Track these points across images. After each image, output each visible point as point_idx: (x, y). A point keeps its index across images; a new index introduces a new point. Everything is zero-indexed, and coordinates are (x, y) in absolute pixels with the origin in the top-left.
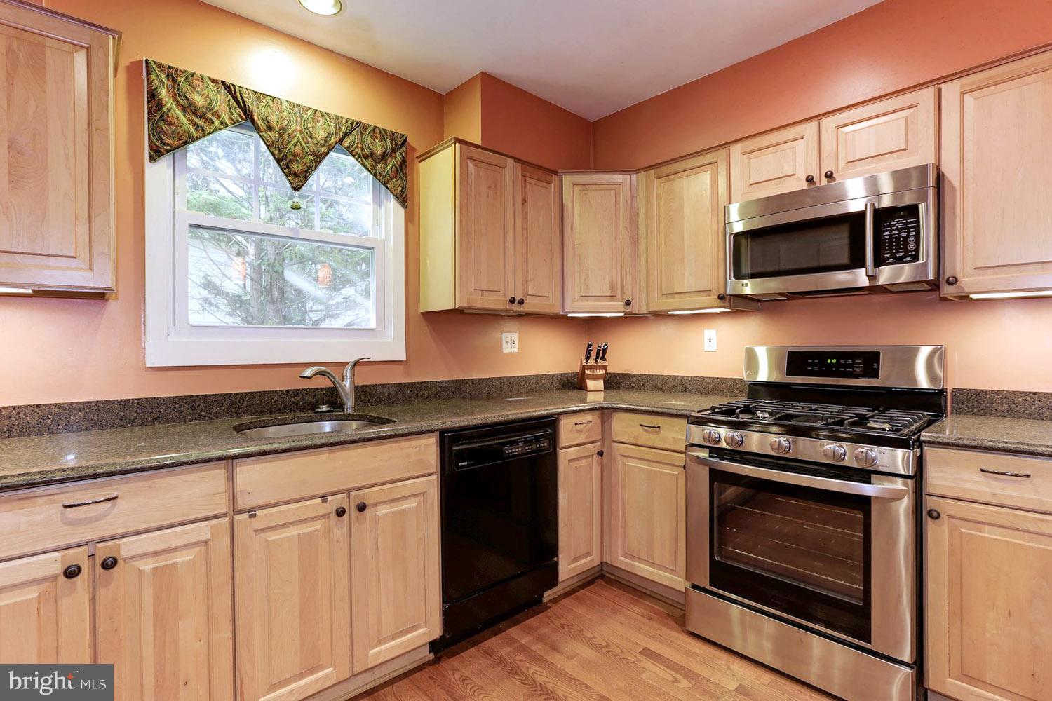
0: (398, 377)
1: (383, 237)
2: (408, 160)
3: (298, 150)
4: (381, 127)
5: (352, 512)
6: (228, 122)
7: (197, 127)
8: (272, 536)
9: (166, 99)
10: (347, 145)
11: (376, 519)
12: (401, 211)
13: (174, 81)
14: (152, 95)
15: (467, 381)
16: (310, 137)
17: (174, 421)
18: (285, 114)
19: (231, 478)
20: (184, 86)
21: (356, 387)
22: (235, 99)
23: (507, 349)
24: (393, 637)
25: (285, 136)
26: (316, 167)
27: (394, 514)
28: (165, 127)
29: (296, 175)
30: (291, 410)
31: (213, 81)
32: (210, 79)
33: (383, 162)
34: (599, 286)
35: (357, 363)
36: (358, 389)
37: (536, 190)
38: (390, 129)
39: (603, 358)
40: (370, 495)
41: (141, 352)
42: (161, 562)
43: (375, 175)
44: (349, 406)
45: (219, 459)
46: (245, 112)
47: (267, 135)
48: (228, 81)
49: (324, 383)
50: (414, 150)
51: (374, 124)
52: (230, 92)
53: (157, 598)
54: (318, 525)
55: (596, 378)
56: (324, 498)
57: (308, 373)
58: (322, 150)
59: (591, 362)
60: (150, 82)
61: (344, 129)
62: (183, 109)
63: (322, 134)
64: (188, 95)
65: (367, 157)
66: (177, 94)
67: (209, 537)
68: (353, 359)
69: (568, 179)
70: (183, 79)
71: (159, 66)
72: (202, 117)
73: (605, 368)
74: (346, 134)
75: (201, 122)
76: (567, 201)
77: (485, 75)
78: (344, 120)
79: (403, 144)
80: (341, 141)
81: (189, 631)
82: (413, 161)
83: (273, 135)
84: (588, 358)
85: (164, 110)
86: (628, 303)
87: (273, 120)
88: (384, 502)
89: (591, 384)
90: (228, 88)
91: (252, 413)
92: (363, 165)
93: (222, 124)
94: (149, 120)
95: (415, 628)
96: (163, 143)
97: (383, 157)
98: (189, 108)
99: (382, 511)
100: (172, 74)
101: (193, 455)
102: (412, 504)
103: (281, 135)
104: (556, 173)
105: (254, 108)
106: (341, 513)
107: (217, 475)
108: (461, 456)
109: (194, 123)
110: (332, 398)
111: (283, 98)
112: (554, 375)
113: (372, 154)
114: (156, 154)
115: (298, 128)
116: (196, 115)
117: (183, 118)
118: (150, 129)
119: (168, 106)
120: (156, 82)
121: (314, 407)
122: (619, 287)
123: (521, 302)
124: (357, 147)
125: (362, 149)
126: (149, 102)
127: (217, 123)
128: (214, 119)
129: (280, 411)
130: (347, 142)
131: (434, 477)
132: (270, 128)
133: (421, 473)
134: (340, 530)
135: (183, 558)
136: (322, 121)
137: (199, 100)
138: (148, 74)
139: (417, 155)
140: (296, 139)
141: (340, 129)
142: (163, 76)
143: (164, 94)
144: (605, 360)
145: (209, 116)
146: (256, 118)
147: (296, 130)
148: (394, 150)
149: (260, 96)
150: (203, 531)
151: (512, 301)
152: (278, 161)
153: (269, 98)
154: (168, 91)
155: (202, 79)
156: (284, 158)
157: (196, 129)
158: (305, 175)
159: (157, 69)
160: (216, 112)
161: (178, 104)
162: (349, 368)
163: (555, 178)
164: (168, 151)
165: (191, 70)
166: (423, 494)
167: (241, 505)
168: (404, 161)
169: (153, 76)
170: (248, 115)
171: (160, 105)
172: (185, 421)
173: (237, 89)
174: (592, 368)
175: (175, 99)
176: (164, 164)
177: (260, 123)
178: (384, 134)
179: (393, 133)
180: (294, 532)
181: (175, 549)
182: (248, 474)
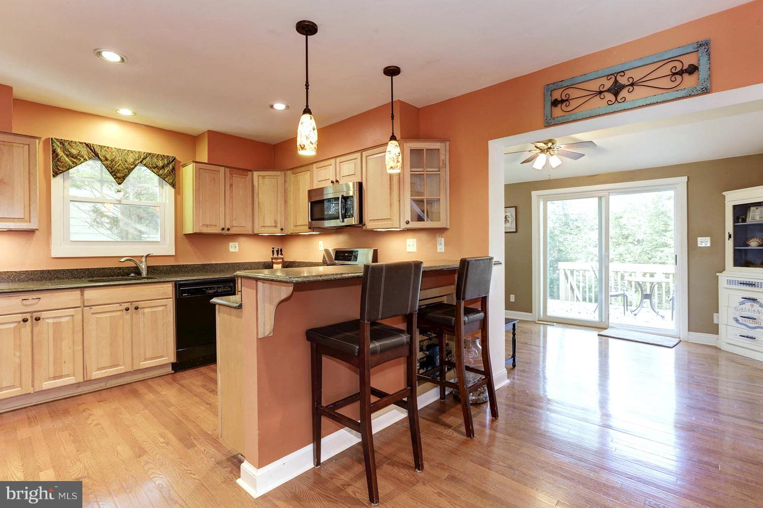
0: (172, 262)
1: (164, 202)
2: (176, 168)
3: (120, 168)
4: (162, 154)
5: (132, 309)
6: (87, 159)
7: (73, 162)
8: (98, 316)
9: (60, 153)
10: (144, 163)
11: (144, 313)
12: (173, 190)
13: (63, 145)
14: (54, 151)
15: (209, 265)
16: (126, 162)
17: (64, 279)
18: (114, 153)
19: (82, 295)
20: (68, 147)
21: (147, 266)
22: (91, 149)
23: (232, 250)
24: (152, 359)
25: (114, 162)
26: (129, 174)
27: (152, 312)
28: (59, 163)
29: (119, 178)
30: (117, 276)
31: (80, 143)
32: (79, 142)
33: (163, 170)
34: (269, 222)
35: (147, 256)
36: (148, 267)
37: (238, 180)
38: (166, 154)
39: (281, 254)
40: (140, 304)
41: (49, 251)
42: (55, 320)
43: (159, 175)
44: (144, 274)
45: (77, 288)
46: (95, 154)
47: (105, 162)
48: (87, 142)
49: (131, 264)
50: (180, 162)
51: (158, 153)
52: (88, 146)
53: (54, 332)
54: (118, 313)
55: (278, 263)
56: (120, 304)
57: (123, 260)
58: (132, 167)
59: (275, 256)
60: (53, 146)
61: (142, 157)
62: (67, 156)
63: (132, 160)
64: (69, 150)
65: (154, 168)
66: (65, 150)
67: (73, 314)
68: (145, 255)
69: (256, 174)
70: (67, 144)
71: (57, 139)
72: (76, 158)
73: (282, 259)
74: (144, 159)
75: (75, 160)
76: (256, 183)
77: (209, 131)
78: (143, 153)
79: (173, 161)
80: (141, 162)
81: (66, 345)
82: (179, 168)
83: (108, 162)
84: (273, 254)
85: (59, 157)
86: (282, 229)
87: (108, 156)
88: (148, 307)
89: (275, 266)
90: (87, 145)
91: (99, 277)
92: (153, 171)
93: (84, 160)
94: (53, 161)
95: (162, 357)
96: (59, 170)
97: (163, 167)
98: (70, 155)
99: (146, 310)
100: (62, 142)
101: (68, 286)
102: (161, 309)
103: (112, 162)
104: (251, 171)
105: (99, 152)
106: (127, 309)
107: (77, 293)
108: (184, 292)
109: (72, 161)
110: (137, 270)
111: (113, 147)
112: (260, 262)
113: (157, 166)
114: (56, 174)
115: (120, 159)
116: (73, 158)
117: (67, 159)
118: (53, 165)
119: (61, 155)
120: (56, 146)
121: (128, 274)
122: (279, 222)
123: (228, 229)
124: (149, 164)
125: (152, 164)
126: (52, 154)
127: (82, 160)
128: (81, 158)
129: (112, 276)
130: (144, 162)
131: (172, 299)
132: (107, 160)
133: (165, 297)
134: (127, 316)
135: (64, 320)
136: (131, 155)
137: (74, 152)
138: (52, 143)
139: (181, 164)
140: (119, 164)
141: (141, 157)
142: (58, 143)
143: (59, 150)
144: (282, 255)
145: (79, 157)
146: (100, 156)
147: (119, 159)
148: (168, 164)
149: (101, 147)
150: (71, 312)
151: (223, 229)
152: (111, 173)
153: (106, 148)
154: (61, 149)
155: (76, 142)
156: (114, 171)
157: (73, 163)
158: (124, 178)
159: (56, 141)
160: (82, 156)
161: (65, 154)
162: (144, 259)
163: (250, 173)
164: (61, 173)
165: (70, 140)
166: (166, 305)
167: (86, 304)
168: (174, 168)
169: (54, 144)
170: (97, 155)
171: (57, 155)
172: (68, 279)
173: (91, 145)
174: (276, 259)
175: (64, 152)
176: (59, 178)
177: (102, 158)
178: (163, 157)
179: (168, 156)
180: (108, 315)
181: (61, 317)
182: (90, 294)
